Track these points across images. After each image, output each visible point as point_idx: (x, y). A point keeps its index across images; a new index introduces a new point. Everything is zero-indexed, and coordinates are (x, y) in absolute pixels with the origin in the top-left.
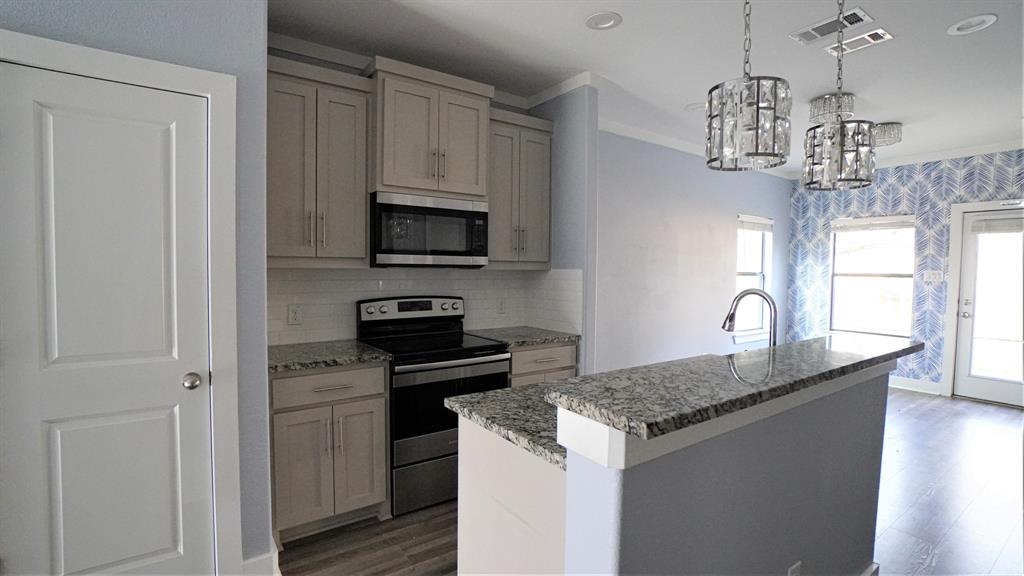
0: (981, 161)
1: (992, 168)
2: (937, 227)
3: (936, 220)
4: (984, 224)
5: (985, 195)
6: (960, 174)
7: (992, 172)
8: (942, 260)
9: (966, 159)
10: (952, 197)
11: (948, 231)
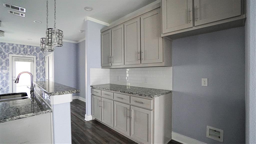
0: (15, 45)
1: (18, 47)
2: (6, 59)
3: (5, 57)
4: (17, 60)
5: (16, 53)
6: (11, 47)
7: (18, 49)
8: (7, 67)
9: (12, 44)
10: (9, 52)
11: (9, 60)
